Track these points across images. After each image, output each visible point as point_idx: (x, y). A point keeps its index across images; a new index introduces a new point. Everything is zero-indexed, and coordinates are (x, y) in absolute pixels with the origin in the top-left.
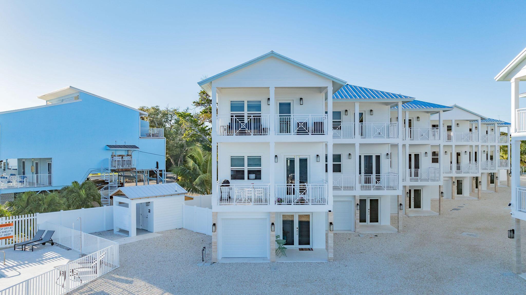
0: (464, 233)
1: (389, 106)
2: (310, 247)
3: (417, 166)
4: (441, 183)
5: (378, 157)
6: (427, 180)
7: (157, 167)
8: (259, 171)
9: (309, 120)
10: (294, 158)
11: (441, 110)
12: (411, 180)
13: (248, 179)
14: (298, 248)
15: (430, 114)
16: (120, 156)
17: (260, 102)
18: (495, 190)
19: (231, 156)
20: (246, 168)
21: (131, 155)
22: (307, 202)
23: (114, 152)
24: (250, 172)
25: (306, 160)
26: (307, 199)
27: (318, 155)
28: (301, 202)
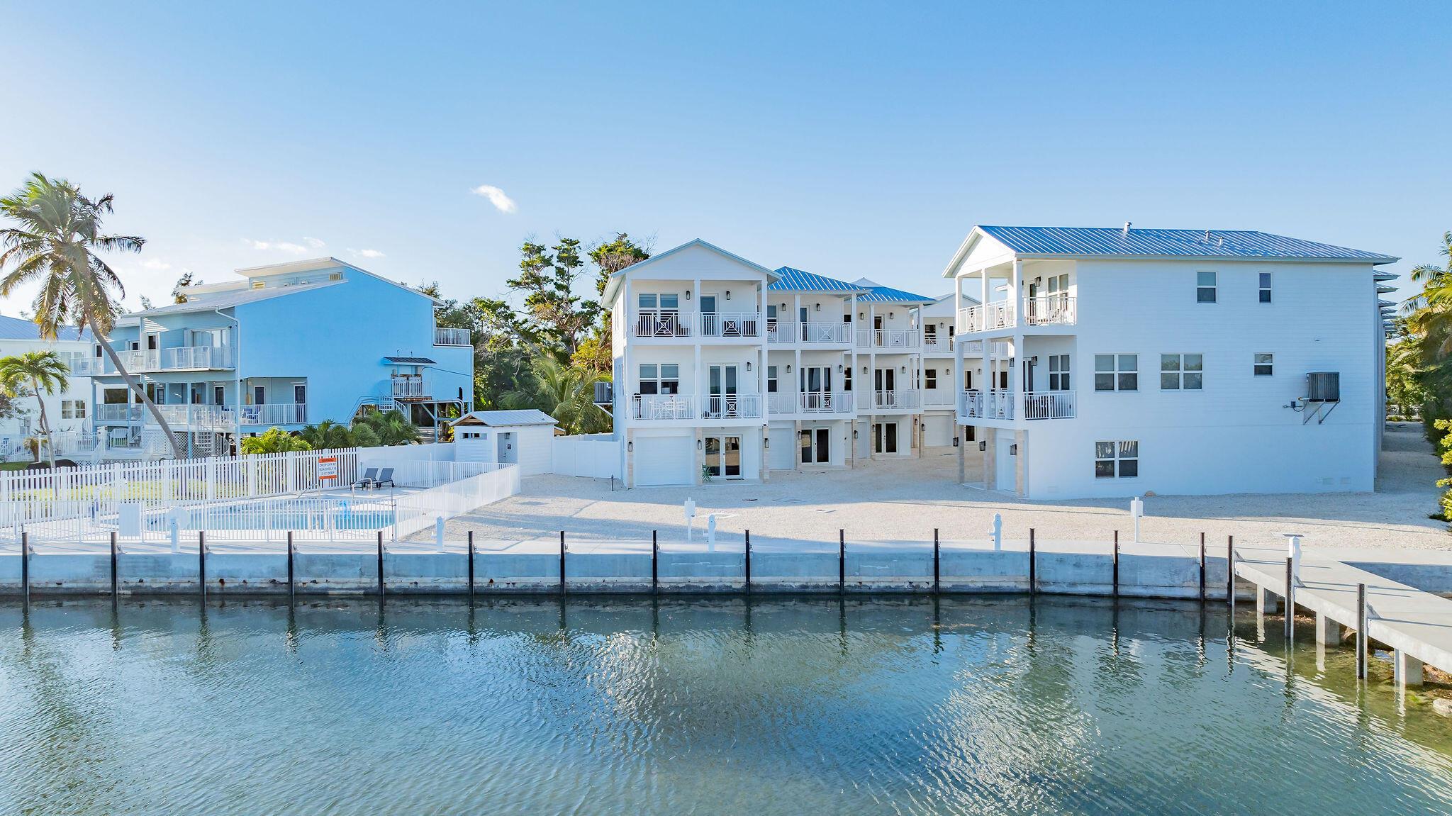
1: (843, 299)
2: (740, 477)
3: (890, 387)
5: (828, 371)
7: (461, 397)
8: (676, 384)
9: (740, 319)
10: (721, 366)
11: (921, 303)
12: (879, 407)
13: (662, 393)
14: (725, 479)
15: (909, 308)
16: (404, 376)
17: (677, 296)
19: (640, 365)
20: (659, 380)
21: (420, 376)
22: (737, 415)
23: (395, 368)
24: (665, 384)
25: (734, 369)
27: (748, 363)
28: (731, 415)
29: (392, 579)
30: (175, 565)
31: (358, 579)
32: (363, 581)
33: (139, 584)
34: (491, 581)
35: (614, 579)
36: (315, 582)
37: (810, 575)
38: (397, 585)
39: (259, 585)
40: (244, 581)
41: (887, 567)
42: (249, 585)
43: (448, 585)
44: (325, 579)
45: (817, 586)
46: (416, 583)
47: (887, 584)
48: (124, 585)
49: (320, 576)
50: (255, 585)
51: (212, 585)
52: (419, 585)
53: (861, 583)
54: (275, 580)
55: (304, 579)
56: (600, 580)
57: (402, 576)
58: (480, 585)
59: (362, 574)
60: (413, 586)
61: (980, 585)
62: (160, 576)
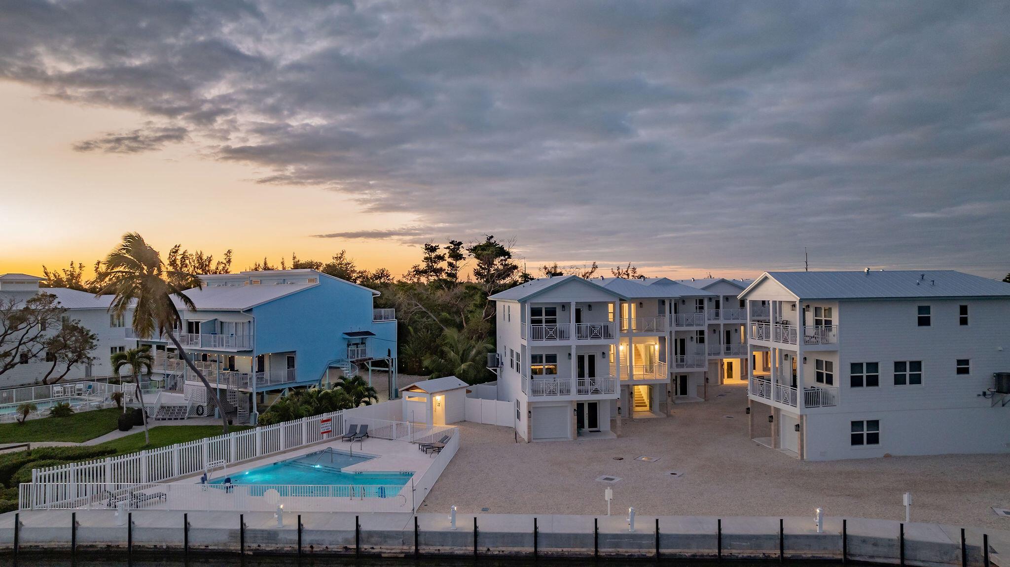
0: (724, 416)
2: (598, 429)
3: (683, 352)
4: (705, 369)
6: (691, 366)
7: (389, 355)
9: (601, 326)
10: (585, 356)
12: (677, 366)
13: (546, 373)
14: (588, 430)
16: (354, 344)
17: (555, 308)
19: (531, 354)
20: (544, 365)
21: (365, 343)
22: (600, 393)
23: (351, 340)
25: (593, 356)
26: (601, 390)
27: (603, 352)
28: (596, 393)
29: (424, 547)
30: (281, 536)
31: (401, 547)
32: (404, 548)
33: (259, 548)
34: (489, 550)
35: (569, 549)
36: (373, 548)
37: (698, 548)
38: (427, 551)
39: (337, 550)
40: (327, 547)
41: (749, 544)
42: (329, 550)
43: (460, 551)
44: (379, 547)
45: (702, 556)
46: (439, 550)
47: (749, 555)
48: (248, 548)
49: (376, 544)
50: (333, 550)
51: (305, 549)
52: (441, 551)
53: (731, 554)
54: (346, 547)
55: (365, 546)
56: (560, 550)
57: (430, 545)
58: (481, 552)
59: (404, 544)
60: (437, 552)
61: (810, 556)
62: (272, 543)
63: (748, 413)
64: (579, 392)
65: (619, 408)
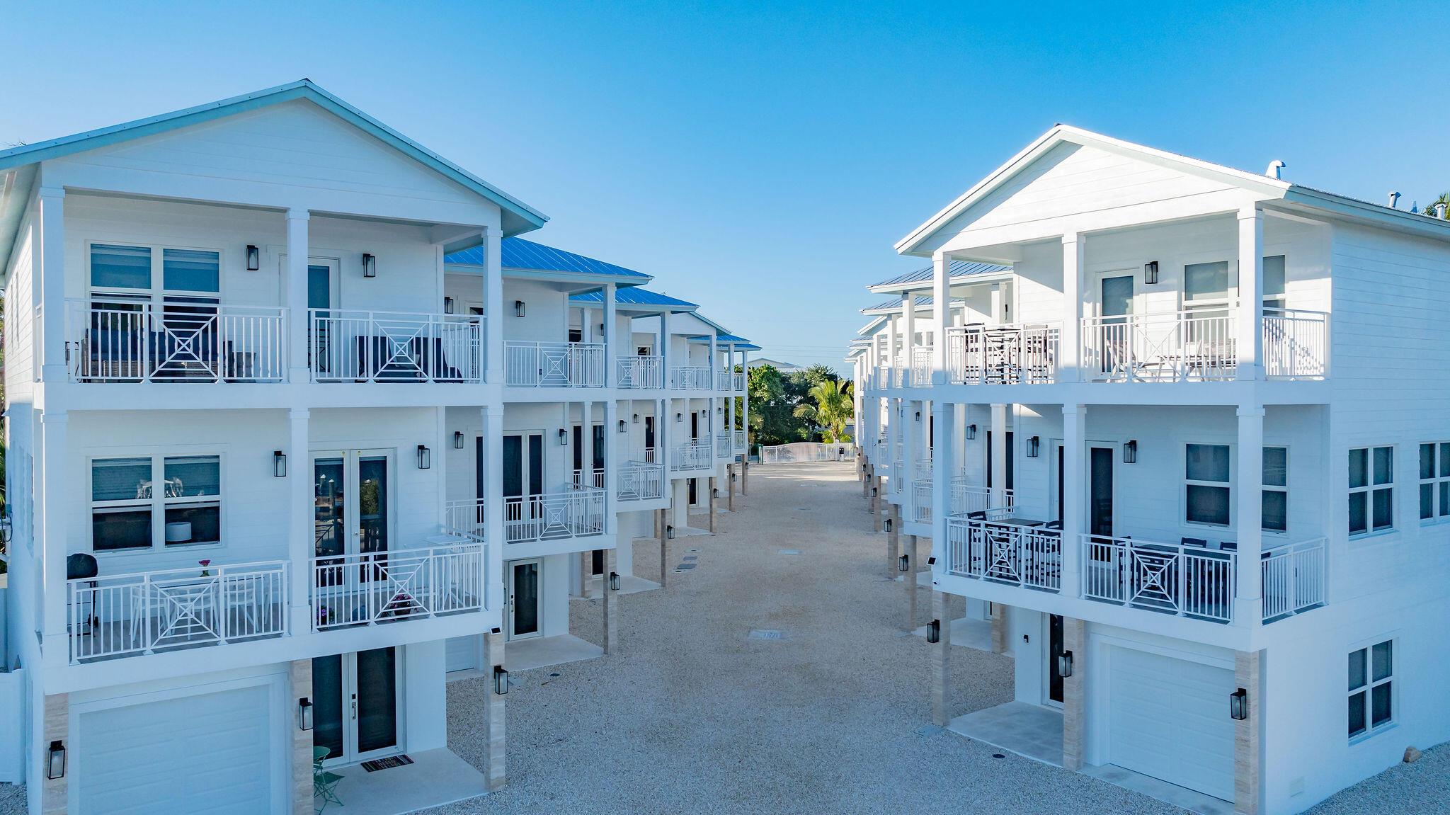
1: (567, 294)
2: (396, 751)
5: (536, 441)
6: (634, 497)
8: (213, 513)
10: (342, 460)
11: (667, 309)
13: (169, 543)
14: (357, 761)
15: (630, 317)
17: (216, 256)
18: (730, 505)
19: (94, 461)
20: (158, 501)
22: (417, 610)
24: (173, 516)
25: (382, 464)
26: (419, 599)
27: (421, 448)
28: (397, 613)
63: (935, 639)
64: (325, 618)
65: (498, 670)
